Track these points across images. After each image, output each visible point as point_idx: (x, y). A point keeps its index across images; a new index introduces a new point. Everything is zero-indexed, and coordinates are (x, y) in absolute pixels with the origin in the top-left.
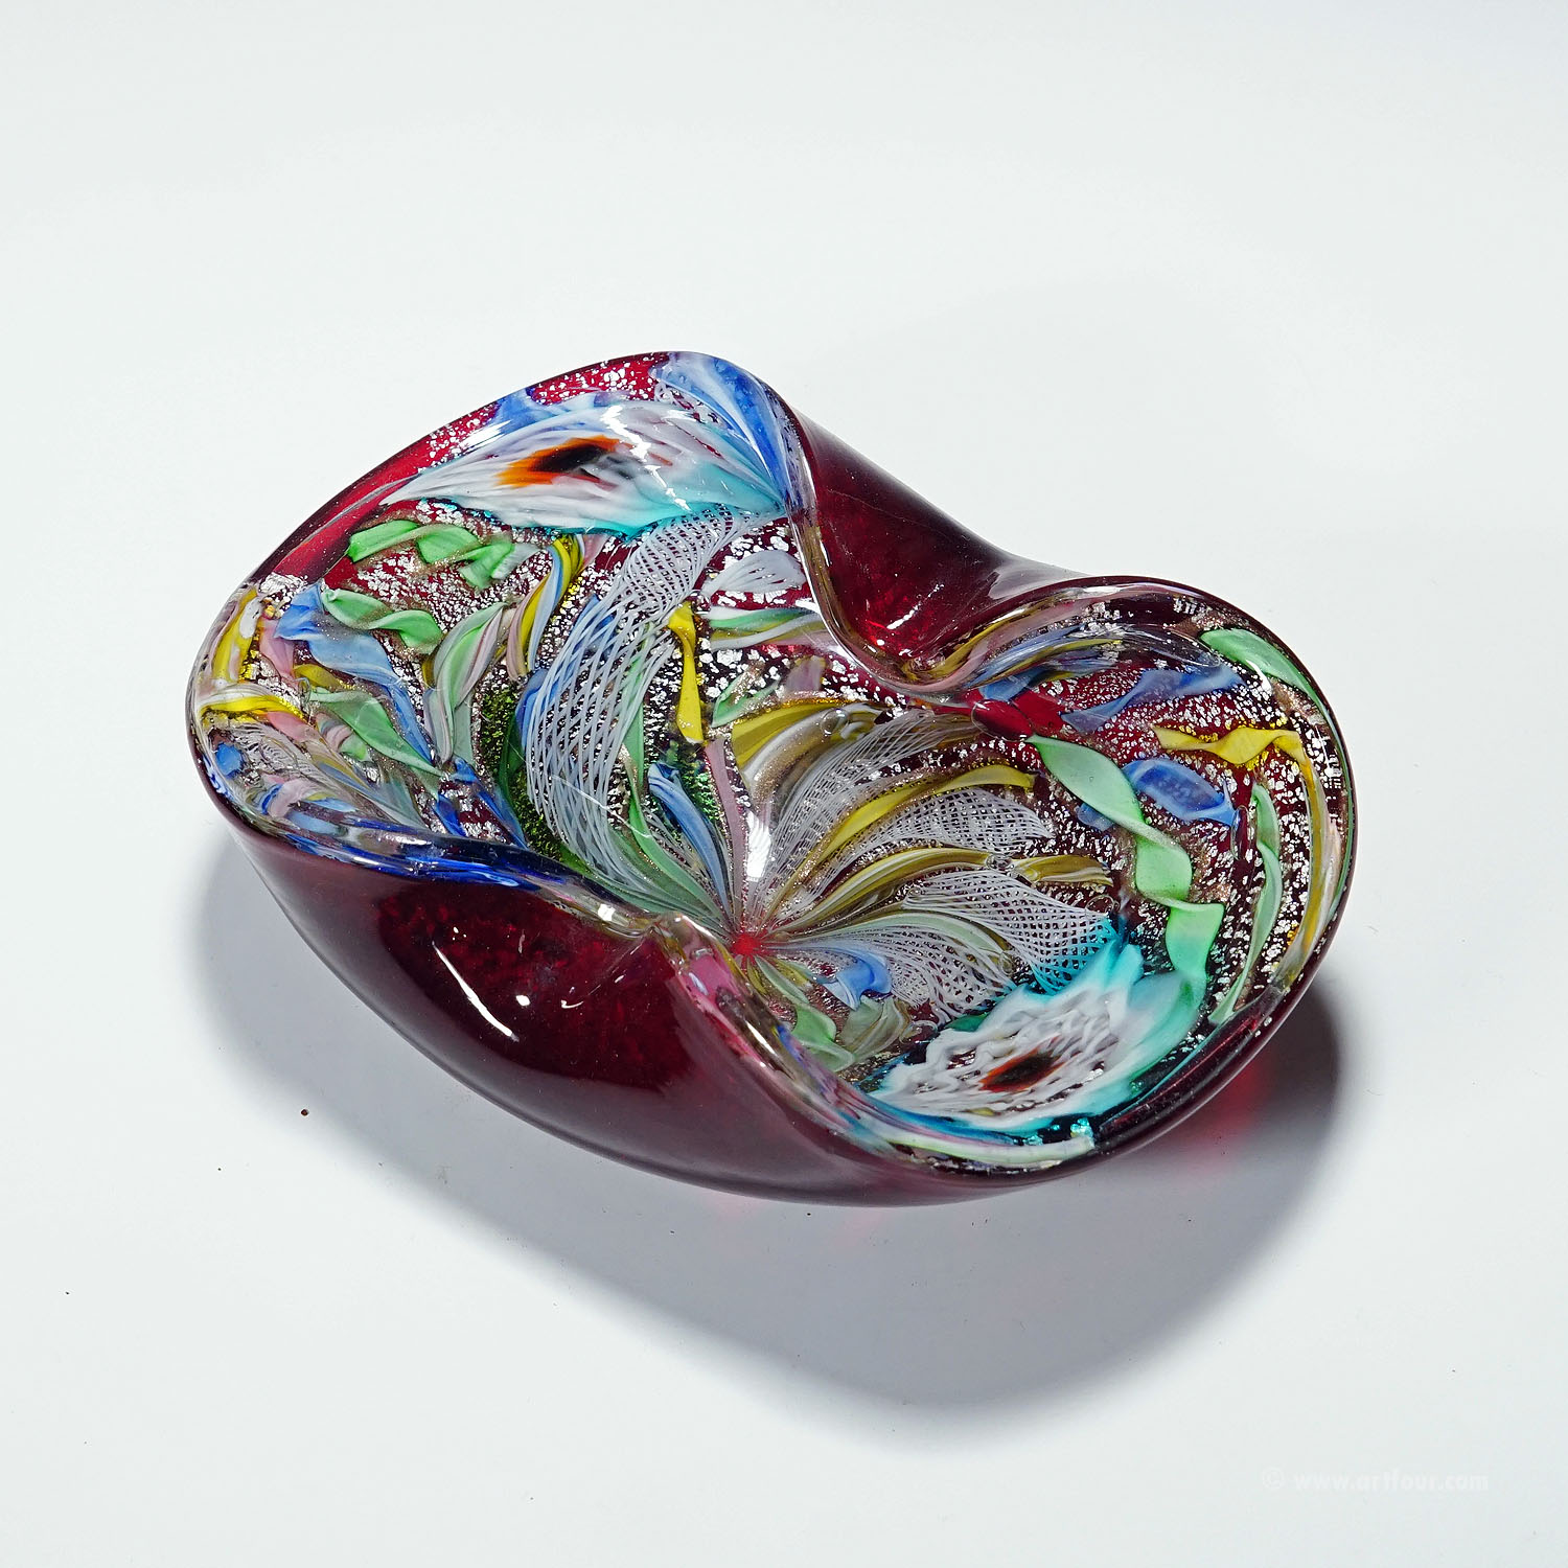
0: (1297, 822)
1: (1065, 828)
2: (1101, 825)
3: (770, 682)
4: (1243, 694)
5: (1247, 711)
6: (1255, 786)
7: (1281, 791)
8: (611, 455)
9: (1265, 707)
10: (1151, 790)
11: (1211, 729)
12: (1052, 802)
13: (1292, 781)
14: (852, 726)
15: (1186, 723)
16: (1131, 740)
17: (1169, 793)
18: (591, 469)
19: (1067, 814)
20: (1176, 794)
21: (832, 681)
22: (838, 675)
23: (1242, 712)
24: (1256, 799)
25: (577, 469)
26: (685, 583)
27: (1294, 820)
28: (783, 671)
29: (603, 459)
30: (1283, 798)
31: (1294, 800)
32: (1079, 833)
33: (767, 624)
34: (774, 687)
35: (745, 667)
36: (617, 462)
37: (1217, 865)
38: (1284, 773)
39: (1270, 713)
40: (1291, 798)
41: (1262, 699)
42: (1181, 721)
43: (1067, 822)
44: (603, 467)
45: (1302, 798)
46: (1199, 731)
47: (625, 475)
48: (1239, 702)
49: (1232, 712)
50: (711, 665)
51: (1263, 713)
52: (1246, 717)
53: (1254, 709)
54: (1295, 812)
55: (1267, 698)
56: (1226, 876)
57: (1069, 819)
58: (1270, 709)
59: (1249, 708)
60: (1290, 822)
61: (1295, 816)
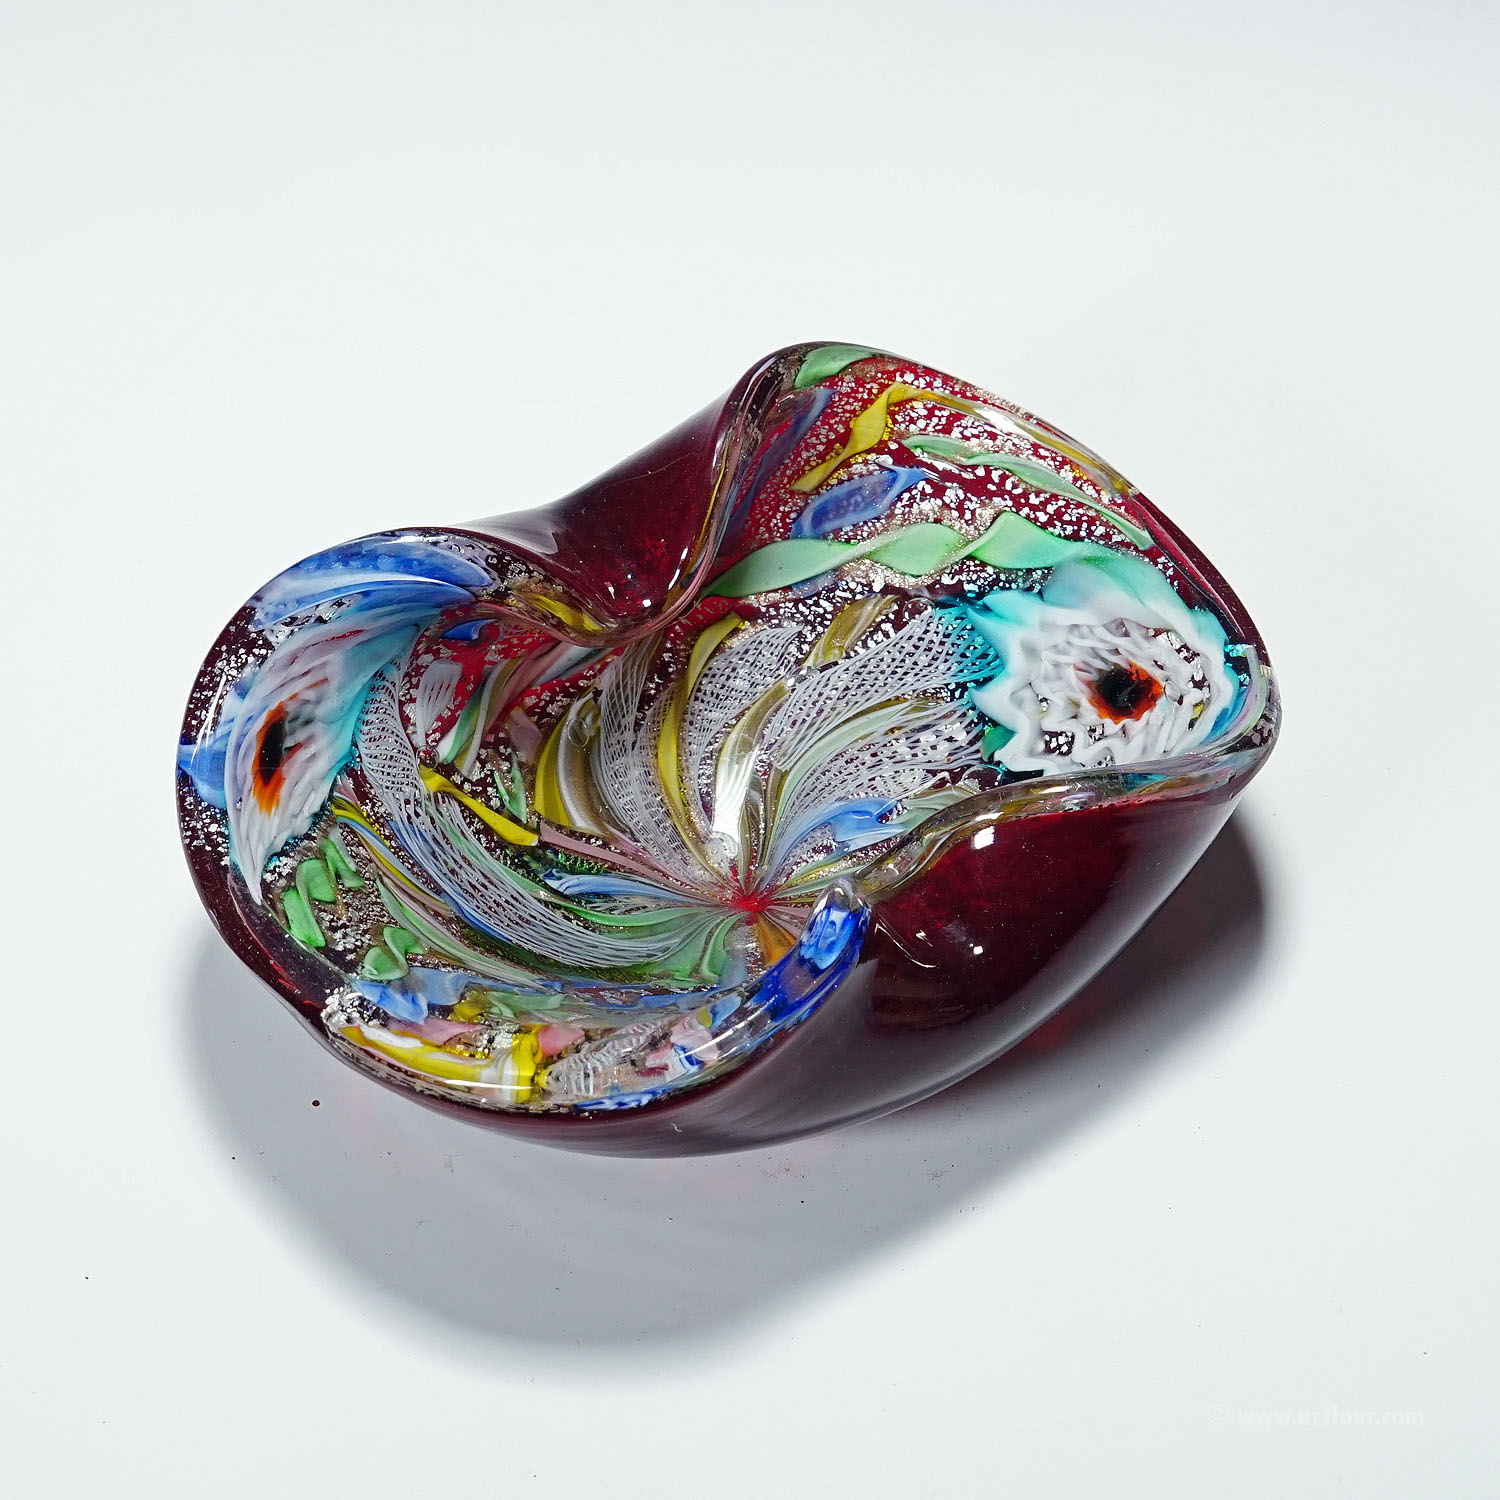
0: (966, 428)
1: (802, 613)
2: (826, 582)
3: (508, 759)
4: (837, 399)
5: (848, 407)
6: (905, 443)
7: (927, 425)
8: (289, 718)
9: (857, 392)
10: (828, 526)
11: (830, 444)
12: (768, 611)
13: (925, 412)
14: (589, 719)
15: (807, 461)
16: (774, 516)
17: (846, 512)
18: (289, 743)
19: (790, 605)
20: (851, 508)
21: (537, 713)
22: (536, 705)
23: (845, 411)
24: (916, 447)
25: (284, 752)
26: (406, 751)
27: (961, 429)
28: (507, 743)
29: (287, 727)
30: (934, 427)
31: (944, 421)
32: (817, 604)
33: (472, 722)
34: (515, 758)
35: (489, 766)
36: (296, 718)
37: (952, 505)
38: (913, 415)
39: (864, 392)
40: (940, 420)
41: (852, 388)
42: (802, 463)
43: (797, 609)
44: (293, 732)
45: (946, 413)
46: (822, 457)
47: (308, 722)
48: (837, 407)
49: (837, 419)
50: (474, 788)
51: (859, 396)
52: (849, 412)
53: (851, 400)
54: (955, 424)
55: (853, 385)
56: (971, 501)
57: (796, 606)
58: (861, 390)
59: (847, 403)
60: (961, 433)
61: (958, 426)
